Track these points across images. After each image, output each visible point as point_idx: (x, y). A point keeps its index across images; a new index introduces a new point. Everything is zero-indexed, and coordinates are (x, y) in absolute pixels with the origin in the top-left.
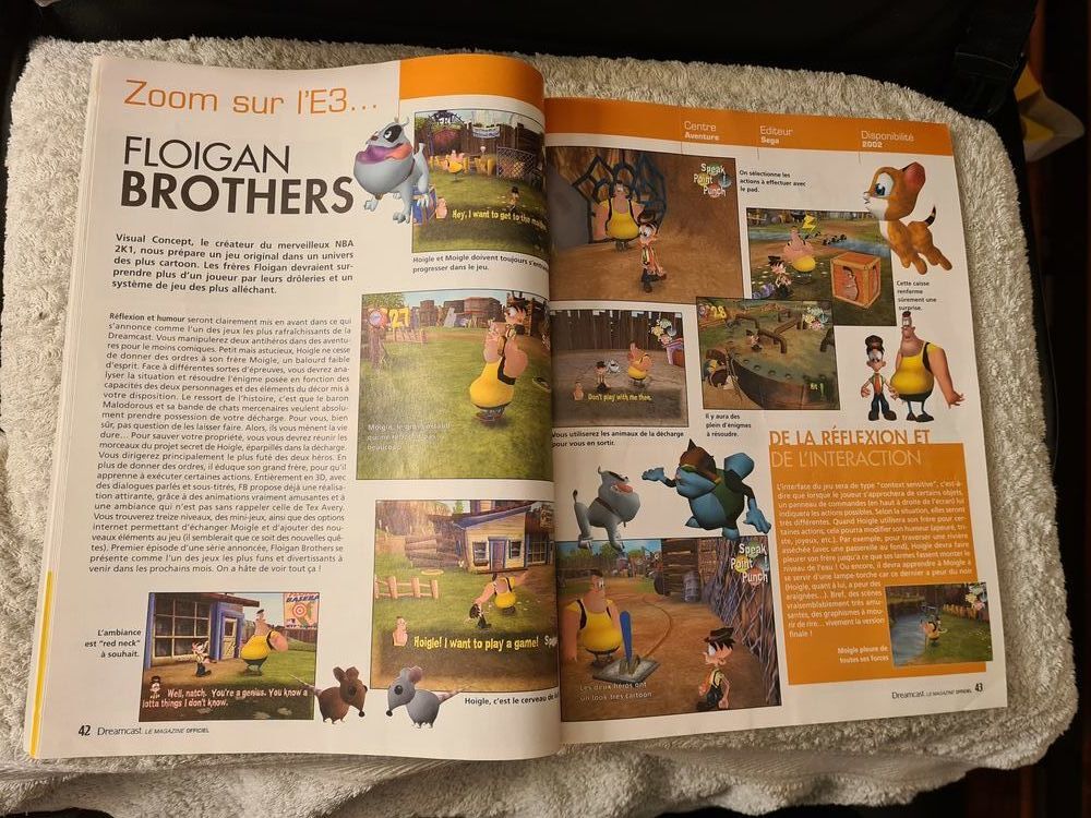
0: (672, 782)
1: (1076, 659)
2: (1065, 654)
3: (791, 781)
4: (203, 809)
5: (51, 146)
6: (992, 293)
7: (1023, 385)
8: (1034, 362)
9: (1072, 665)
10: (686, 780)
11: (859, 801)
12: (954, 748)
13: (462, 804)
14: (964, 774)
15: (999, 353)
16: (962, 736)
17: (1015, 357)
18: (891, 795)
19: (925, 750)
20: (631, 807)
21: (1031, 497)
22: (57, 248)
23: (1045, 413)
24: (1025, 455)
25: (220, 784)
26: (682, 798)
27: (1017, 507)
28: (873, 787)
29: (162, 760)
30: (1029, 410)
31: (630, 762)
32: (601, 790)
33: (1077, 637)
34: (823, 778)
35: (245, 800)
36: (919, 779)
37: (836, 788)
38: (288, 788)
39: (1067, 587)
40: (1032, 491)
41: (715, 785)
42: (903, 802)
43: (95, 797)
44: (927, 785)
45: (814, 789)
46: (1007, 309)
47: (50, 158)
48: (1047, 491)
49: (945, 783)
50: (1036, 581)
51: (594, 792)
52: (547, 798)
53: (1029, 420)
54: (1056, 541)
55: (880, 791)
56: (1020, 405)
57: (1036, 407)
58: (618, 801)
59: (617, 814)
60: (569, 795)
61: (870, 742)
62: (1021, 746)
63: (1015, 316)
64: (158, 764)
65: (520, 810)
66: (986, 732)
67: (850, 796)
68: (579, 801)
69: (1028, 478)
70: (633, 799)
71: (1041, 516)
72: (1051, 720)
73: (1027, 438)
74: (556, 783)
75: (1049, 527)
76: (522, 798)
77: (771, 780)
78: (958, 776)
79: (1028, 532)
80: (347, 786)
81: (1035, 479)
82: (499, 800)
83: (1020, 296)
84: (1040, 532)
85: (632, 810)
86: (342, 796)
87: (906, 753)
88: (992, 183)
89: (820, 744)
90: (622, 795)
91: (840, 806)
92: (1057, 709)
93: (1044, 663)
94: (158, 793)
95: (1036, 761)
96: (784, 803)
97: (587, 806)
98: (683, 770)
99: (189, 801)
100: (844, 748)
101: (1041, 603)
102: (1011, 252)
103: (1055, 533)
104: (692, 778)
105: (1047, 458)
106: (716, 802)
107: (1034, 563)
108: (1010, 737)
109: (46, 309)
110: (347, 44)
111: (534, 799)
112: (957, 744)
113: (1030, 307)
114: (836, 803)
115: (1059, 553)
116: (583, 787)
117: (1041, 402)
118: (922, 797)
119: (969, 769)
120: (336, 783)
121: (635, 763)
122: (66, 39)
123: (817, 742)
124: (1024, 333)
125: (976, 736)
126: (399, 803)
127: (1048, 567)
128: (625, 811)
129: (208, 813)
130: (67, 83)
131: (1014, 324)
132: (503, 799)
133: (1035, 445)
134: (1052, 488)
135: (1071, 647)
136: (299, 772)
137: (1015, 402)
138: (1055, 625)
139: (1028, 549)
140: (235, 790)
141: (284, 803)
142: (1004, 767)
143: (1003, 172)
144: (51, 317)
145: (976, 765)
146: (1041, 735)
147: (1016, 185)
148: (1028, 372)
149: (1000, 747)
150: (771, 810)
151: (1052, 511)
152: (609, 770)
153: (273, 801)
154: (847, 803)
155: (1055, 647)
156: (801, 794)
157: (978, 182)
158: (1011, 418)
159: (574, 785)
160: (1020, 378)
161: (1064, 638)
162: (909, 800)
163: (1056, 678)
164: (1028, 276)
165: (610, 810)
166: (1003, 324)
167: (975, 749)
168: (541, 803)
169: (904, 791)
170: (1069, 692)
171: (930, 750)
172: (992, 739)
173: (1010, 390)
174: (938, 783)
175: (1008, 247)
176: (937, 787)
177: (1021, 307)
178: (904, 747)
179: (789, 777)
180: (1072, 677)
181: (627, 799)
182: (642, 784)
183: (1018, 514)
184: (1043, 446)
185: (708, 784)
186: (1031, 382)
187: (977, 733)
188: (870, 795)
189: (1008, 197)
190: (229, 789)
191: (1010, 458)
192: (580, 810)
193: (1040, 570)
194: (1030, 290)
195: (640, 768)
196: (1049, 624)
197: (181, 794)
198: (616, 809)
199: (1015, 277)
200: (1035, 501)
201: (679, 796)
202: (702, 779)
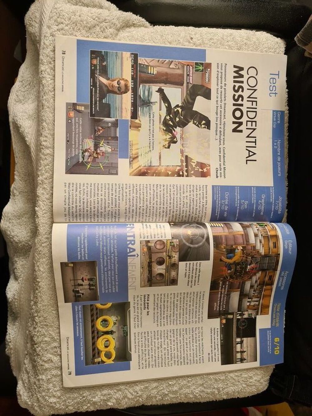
0: (21, 258)
2: (60, 409)
4: (24, 92)
5: (249, 42)
6: (201, 383)
7: (166, 395)
10: (21, 263)
11: (8, 332)
12: (27, 366)
13: (19, 180)
14: (15, 376)
15: (178, 385)
16: (31, 368)
17: (176, 392)
18: (10, 344)
19: (27, 354)
20: (13, 242)
21: (122, 397)
22: (214, 44)
24: (138, 395)
25: (32, 96)
27: (118, 390)
28: (13, 336)
30: (156, 397)
31: (30, 241)
32: (20, 231)
34: (18, 316)
35: (26, 105)
36: (15, 355)
37: (14, 322)
38: (30, 117)
40: (124, 398)
41: (19, 274)
42: (6, 350)
43: (30, 58)
44: (12, 359)
45: (15, 313)
46: (195, 389)
47: (245, 42)
48: (124, 404)
49: (12, 367)
50: (89, 397)
51: (20, 228)
52: (19, 211)
53: (152, 397)
54: (105, 408)
55: (12, 339)
56: (158, 394)
57: (157, 401)
58: (16, 237)
59: (11, 236)
60: (19, 219)
61: (32, 329)
62: (26, 394)
63: (192, 393)
64: (42, 71)
65: (15, 201)
66: (32, 377)
67: (11, 328)
68: (17, 223)
69: (129, 396)
70: (16, 243)
71: (114, 401)
72: (35, 404)
73: (145, 396)
74: (24, 214)
75: (110, 404)
76: (19, 202)
77: (19, 293)
78: (15, 373)
79: (109, 395)
80: (29, 136)
81: (129, 399)
82: (19, 193)
83: (200, 395)
84: (108, 400)
85: (12, 243)
86: (25, 134)
87: (26, 347)
88: (244, 385)
89: (33, 309)
91: (7, 324)
92: (39, 406)
93: (58, 400)
94: (31, 77)
95: (19, 403)
96: (10, 300)
97: (15, 225)
98: (25, 262)
99: (27, 87)
100: (30, 320)
101: (81, 399)
102: (217, 392)
103: (108, 407)
104: (22, 265)
105: (137, 405)
107: (96, 397)
108: (29, 389)
109: (194, 40)
111: (19, 206)
115: (100, 409)
116: (21, 224)
118: (8, 358)
119: (17, 377)
120: (31, 133)
121: (29, 243)
122: (285, 50)
123: (34, 307)
124: (186, 397)
125: (31, 374)
126: (21, 157)
127: (95, 403)
128: (12, 240)
129: (22, 93)
130: (269, 48)
131: (189, 392)
132: (19, 195)
133: (142, 399)
134: (125, 406)
136: (35, 120)
137: (159, 391)
138: (72, 405)
139: (102, 395)
141: (24, 116)
142: (17, 388)
143: (248, 391)
144: (191, 41)
146: (30, 401)
147: (243, 396)
149: (26, 385)
151: (116, 406)
152: (27, 233)
153: (26, 112)
154: (8, 327)
155: (63, 405)
156: (13, 307)
157: (243, 379)
158: (153, 389)
159: (23, 220)
160: (168, 394)
161: (67, 410)
162: (7, 352)
163: (51, 405)
164: (208, 400)
165: (13, 234)
166: (189, 387)
167: (26, 375)
168: (17, 208)
169: (11, 349)
171: (27, 356)
172: (29, 381)
173: (163, 389)
175: (219, 391)
176: (11, 364)
177: (196, 396)
178: (29, 344)
179: (20, 301)
181: (16, 240)
182: (21, 246)
183: (115, 391)
184: (141, 404)
185: (20, 271)
186: (166, 399)
187: (33, 374)
188: (11, 335)
189: (238, 392)
190: (30, 100)
191: (137, 388)
192: (13, 223)
193: (94, 400)
194: (202, 401)
195: (27, 245)
196: (72, 402)
197: (29, 84)
198: (13, 236)
199: (208, 394)
200: (120, 398)
201: (15, 261)
202: (21, 269)
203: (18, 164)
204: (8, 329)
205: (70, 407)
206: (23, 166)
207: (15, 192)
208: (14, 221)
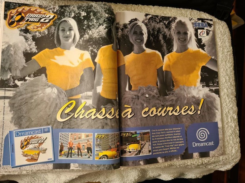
0: (147, 174)
2: (238, 146)
3: (175, 174)
6: (224, 62)
7: (231, 84)
8: (234, 78)
9: (240, 148)
10: (151, 173)
11: (190, 178)
12: (212, 167)
13: (99, 179)
16: (214, 164)
17: (229, 77)
18: (197, 176)
19: (206, 167)
20: (138, 179)
21: (232, 110)
23: (236, 90)
24: (231, 100)
25: (43, 175)
26: (150, 177)
27: (229, 112)
28: (193, 175)
30: (232, 90)
31: (138, 170)
32: (131, 176)
33: (241, 142)
34: (182, 173)
35: (49, 179)
36: (204, 173)
37: (185, 175)
38: (58, 177)
39: (240, 130)
40: (232, 109)
41: (157, 174)
42: (200, 178)
44: (205, 174)
45: (180, 175)
46: (228, 66)
48: (235, 109)
49: (209, 173)
50: (232, 129)
52: (119, 178)
53: (232, 92)
54: (237, 120)
55: (195, 176)
56: (230, 89)
57: (234, 89)
58: (135, 178)
59: (135, 181)
60: (124, 177)
61: (193, 166)
62: (227, 166)
63: (230, 68)
65: (113, 180)
69: (231, 106)
70: (139, 178)
71: (234, 114)
72: (235, 161)
73: (232, 96)
74: (121, 174)
75: (236, 117)
76: (113, 178)
77: (170, 174)
78: (212, 172)
79: (231, 118)
80: (72, 176)
81: (233, 106)
82: (107, 178)
83: (231, 63)
84: (234, 118)
86: (71, 179)
87: (201, 168)
88: (225, 36)
89: (182, 166)
90: (136, 177)
92: (236, 158)
93: (234, 148)
94: (28, 177)
95: (230, 169)
96: (173, 178)
97: (128, 179)
98: (150, 171)
99: (35, 179)
100: (187, 167)
101: (233, 134)
102: (229, 53)
103: (237, 118)
104: (152, 173)
105: (236, 101)
106: (157, 178)
107: (232, 125)
108: (225, 164)
111: (116, 178)
112: (213, 166)
113: (233, 66)
114: (185, 178)
115: (238, 123)
116: (127, 175)
117: (235, 88)
118: (204, 176)
119: (214, 170)
120: (70, 176)
121: (139, 170)
124: (231, 72)
125: (217, 164)
126: (85, 179)
127: (235, 126)
128: (137, 180)
129: (40, 182)
131: (229, 70)
132: (109, 178)
134: (237, 108)
135: (240, 144)
136: (61, 173)
138: (236, 140)
139: (231, 122)
140: (46, 177)
141: (57, 180)
142: (223, 171)
143: (228, 33)
145: (217, 170)
146: (232, 164)
147: (231, 37)
148: (232, 81)
149: (222, 166)
150: (170, 180)
151: (236, 113)
152: (133, 171)
153: (55, 179)
154: (187, 178)
155: (236, 144)
156: (177, 176)
157: (222, 36)
158: (228, 92)
159: (125, 175)
160: (230, 82)
161: (238, 142)
162: (201, 177)
163: (236, 152)
164: (233, 58)
165: (133, 180)
166: (227, 70)
167: (217, 167)
169: (200, 175)
170: (239, 155)
171: (207, 167)
172: (221, 165)
173: (228, 85)
174: (208, 173)
175: (229, 51)
176: (208, 174)
177: (231, 66)
178: (201, 166)
179: (175, 173)
180: (240, 151)
181: (137, 178)
182: (141, 174)
183: (229, 114)
184: (235, 98)
185: (156, 174)
186: (233, 83)
188: (193, 176)
189: (229, 40)
191: (227, 101)
192: (126, 180)
194: (233, 62)
195: (140, 171)
196: (235, 139)
197: (33, 177)
198: (135, 180)
199: (230, 58)
200: (233, 111)
201: (149, 177)
202: (155, 173)
203: (89, 181)
206: (90, 177)
207: (107, 181)
208: (125, 180)
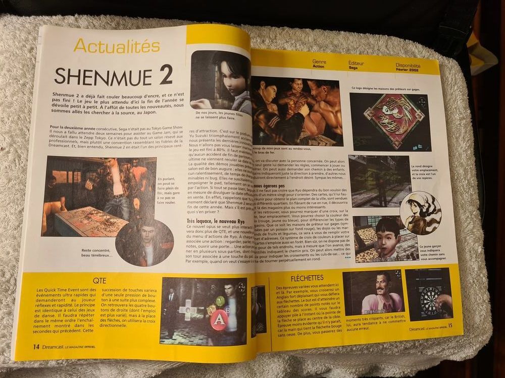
0: (304, 367)
1: (492, 311)
2: (487, 309)
3: (359, 367)
5: (7, 67)
6: (455, 140)
7: (469, 183)
8: (474, 172)
9: (490, 314)
10: (310, 366)
11: (391, 375)
12: (435, 352)
14: (439, 363)
15: (458, 168)
16: (439, 347)
17: (465, 170)
18: (406, 373)
19: (422, 353)
21: (472, 236)
22: (9, 116)
23: (479, 196)
24: (470, 216)
25: (89, 371)
27: (466, 240)
28: (397, 369)
29: (60, 362)
30: (472, 195)
31: (284, 359)
32: (270, 371)
33: (492, 301)
34: (374, 365)
36: (419, 365)
37: (380, 369)
38: (121, 373)
39: (488, 277)
40: (473, 233)
41: (324, 369)
42: (411, 376)
44: (423, 368)
45: (370, 370)
46: (462, 147)
47: (6, 72)
48: (479, 233)
49: (431, 367)
50: (474, 275)
51: (267, 372)
52: (245, 375)
53: (472, 200)
54: (483, 256)
55: (400, 371)
56: (468, 193)
57: (475, 193)
60: (255, 374)
61: (396, 350)
62: (466, 351)
63: (466, 151)
64: (58, 363)
66: (450, 345)
67: (387, 373)
68: (260, 376)
69: (471, 226)
70: (285, 375)
71: (477, 244)
72: (480, 339)
73: (471, 208)
74: (249, 368)
75: (480, 249)
76: (233, 375)
77: (350, 367)
78: (437, 363)
79: (470, 252)
80: (150, 372)
81: (474, 227)
83: (468, 141)
84: (476, 252)
86: (147, 377)
87: (413, 354)
88: (456, 88)
89: (373, 351)
90: (280, 374)
92: (483, 334)
93: (477, 313)
94: (60, 375)
95: (473, 357)
98: (309, 362)
100: (384, 352)
101: (476, 285)
102: (464, 121)
103: (483, 253)
104: (313, 365)
105: (480, 217)
107: (473, 266)
108: (461, 347)
109: (4, 145)
110: (151, 19)
111: (239, 376)
112: (436, 350)
113: (473, 146)
114: (380, 376)
115: (485, 261)
116: (262, 370)
117: (477, 191)
118: (420, 373)
119: (442, 360)
120: (145, 371)
121: (286, 359)
122: (15, 15)
123: (371, 350)
124: (470, 159)
125: (445, 346)
127: (480, 268)
130: (15, 37)
131: (465, 155)
133: (474, 211)
134: (482, 231)
135: (490, 305)
136: (127, 366)
137: (465, 191)
138: (482, 295)
139: (471, 260)
140: (97, 373)
142: (458, 360)
143: (461, 83)
144: (7, 150)
145: (445, 359)
146: (475, 346)
147: (467, 90)
148: (471, 177)
149: (456, 351)
151: (482, 242)
152: (275, 363)
155: (482, 306)
156: (364, 373)
157: (449, 88)
158: (463, 199)
159: (258, 369)
160: (467, 180)
161: (486, 301)
162: (414, 375)
163: (482, 320)
164: (472, 132)
166: (460, 155)
167: (444, 352)
169: (411, 371)
170: (489, 326)
171: (424, 352)
172: (453, 348)
173: (463, 186)
174: (427, 367)
175: (463, 119)
176: (427, 368)
177: (468, 146)
178: (412, 351)
179: (359, 365)
180: (490, 319)
181: (282, 375)
182: (290, 368)
183: (466, 244)
184: (478, 212)
185: (320, 368)
186: (473, 182)
187: (446, 345)
188: (396, 373)
189: (463, 95)
190: (94, 373)
191: (463, 217)
193: (476, 270)
194: (473, 139)
195: (289, 361)
196: (480, 295)
199: (466, 132)
200: (474, 237)
201: (307, 374)
202: (318, 366)
204: (388, 376)
205: (485, 298)
206: (186, 375)
